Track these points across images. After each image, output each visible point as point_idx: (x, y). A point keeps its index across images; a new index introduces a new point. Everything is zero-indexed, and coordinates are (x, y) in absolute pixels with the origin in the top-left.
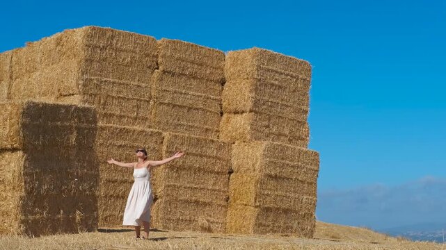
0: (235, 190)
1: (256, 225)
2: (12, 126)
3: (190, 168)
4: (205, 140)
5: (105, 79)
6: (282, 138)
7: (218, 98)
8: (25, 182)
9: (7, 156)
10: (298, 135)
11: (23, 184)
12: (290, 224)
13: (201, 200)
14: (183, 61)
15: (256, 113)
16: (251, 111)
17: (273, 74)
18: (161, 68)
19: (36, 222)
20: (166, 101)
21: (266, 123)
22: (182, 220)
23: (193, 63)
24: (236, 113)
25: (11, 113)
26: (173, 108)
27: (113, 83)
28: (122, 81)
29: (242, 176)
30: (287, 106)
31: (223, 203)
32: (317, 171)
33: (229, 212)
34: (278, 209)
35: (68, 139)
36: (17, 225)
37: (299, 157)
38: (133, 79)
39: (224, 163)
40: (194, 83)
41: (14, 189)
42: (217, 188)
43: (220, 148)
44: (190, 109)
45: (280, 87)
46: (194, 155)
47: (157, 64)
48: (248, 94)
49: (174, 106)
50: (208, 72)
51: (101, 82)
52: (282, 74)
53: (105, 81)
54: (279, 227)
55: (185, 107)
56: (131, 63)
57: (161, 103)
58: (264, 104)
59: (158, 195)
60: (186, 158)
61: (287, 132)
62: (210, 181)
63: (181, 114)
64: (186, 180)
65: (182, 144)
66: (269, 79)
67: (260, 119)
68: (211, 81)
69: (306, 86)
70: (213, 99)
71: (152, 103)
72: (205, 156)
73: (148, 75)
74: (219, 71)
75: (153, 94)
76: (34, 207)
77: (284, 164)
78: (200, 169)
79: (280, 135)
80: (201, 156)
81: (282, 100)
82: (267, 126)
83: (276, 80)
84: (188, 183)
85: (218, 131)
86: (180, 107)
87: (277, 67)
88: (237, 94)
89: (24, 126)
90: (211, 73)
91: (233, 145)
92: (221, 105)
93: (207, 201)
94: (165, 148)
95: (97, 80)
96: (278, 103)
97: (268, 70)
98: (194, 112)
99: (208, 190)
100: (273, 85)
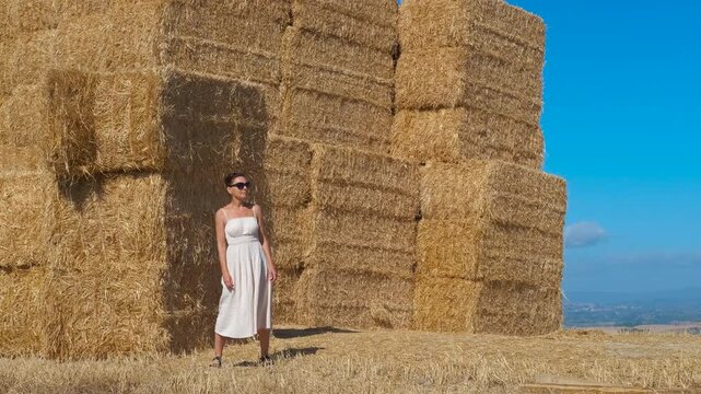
0: (429, 249)
1: (478, 313)
2: (136, 121)
3: (357, 210)
4: (379, 158)
5: (205, 41)
6: (505, 155)
7: (388, 81)
8: (168, 241)
9: (123, 186)
10: (526, 149)
11: (164, 243)
12: (526, 311)
13: (375, 269)
14: (334, 11)
15: (468, 108)
16: (458, 105)
17: (491, 36)
18: (298, 23)
19: (186, 322)
20: (307, 86)
21: (482, 127)
22: (345, 307)
23: (348, 15)
24: (427, 108)
25: (133, 96)
26: (317, 99)
27: (219, 49)
28: (233, 47)
29: (444, 225)
30: (512, 97)
31: (407, 273)
32: (563, 213)
33: (418, 292)
34: (509, 283)
35: (228, 152)
36: (155, 332)
37: (539, 189)
38: (251, 42)
39: (409, 201)
40: (352, 52)
41: (141, 255)
42: (398, 246)
43: (402, 172)
44: (345, 100)
45: (502, 63)
46: (363, 186)
47: (290, 14)
48: (451, 74)
49: (320, 95)
50: (373, 34)
51: (198, 47)
52: (504, 38)
53: (205, 46)
54: (511, 315)
55: (337, 97)
56: (248, 12)
57: (298, 89)
58: (478, 93)
59: (307, 261)
60: (350, 192)
61: (510, 143)
62: (387, 235)
63: (330, 109)
64: (350, 233)
65: (343, 166)
66: (487, 45)
67: (473, 120)
68: (378, 50)
69: (538, 61)
70: (380, 84)
71: (282, 88)
72: (380, 188)
73: (275, 35)
74: (389, 32)
75: (284, 71)
76: (181, 292)
77: (518, 201)
78: (371, 213)
79: (502, 149)
80: (373, 188)
81: (504, 86)
82: (483, 134)
83: (497, 48)
84: (354, 237)
85: (388, 143)
86: (331, 97)
87: (498, 25)
88: (430, 74)
89: (166, 120)
90: (377, 35)
91: (422, 169)
92: (393, 94)
93: (384, 271)
94: (315, 172)
95: (192, 42)
96: (499, 92)
97: (485, 31)
98: (351, 106)
99: (385, 250)
100: (491, 57)
